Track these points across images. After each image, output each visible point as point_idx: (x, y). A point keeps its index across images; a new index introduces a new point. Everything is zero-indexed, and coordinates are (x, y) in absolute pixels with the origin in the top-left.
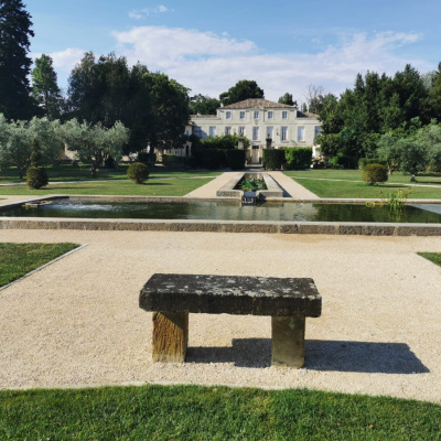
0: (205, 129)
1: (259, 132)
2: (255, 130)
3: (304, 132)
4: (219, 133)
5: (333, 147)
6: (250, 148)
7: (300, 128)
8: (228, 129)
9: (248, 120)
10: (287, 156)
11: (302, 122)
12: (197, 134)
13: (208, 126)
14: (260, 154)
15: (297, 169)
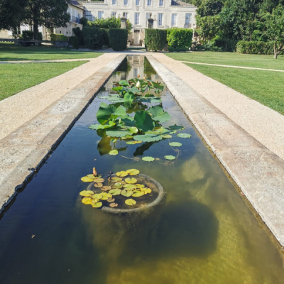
0: (95, 14)
1: (140, 17)
2: (137, 15)
3: (177, 18)
4: (106, 16)
5: (213, 29)
6: (132, 31)
7: (174, 15)
8: (114, 14)
9: (131, 7)
11: (175, 9)
12: (87, 17)
13: (97, 11)
14: (141, 37)
15: (178, 51)
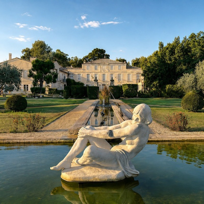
2: (104, 75)
8: (88, 75)
10: (124, 89)
11: (130, 71)
13: (77, 74)
